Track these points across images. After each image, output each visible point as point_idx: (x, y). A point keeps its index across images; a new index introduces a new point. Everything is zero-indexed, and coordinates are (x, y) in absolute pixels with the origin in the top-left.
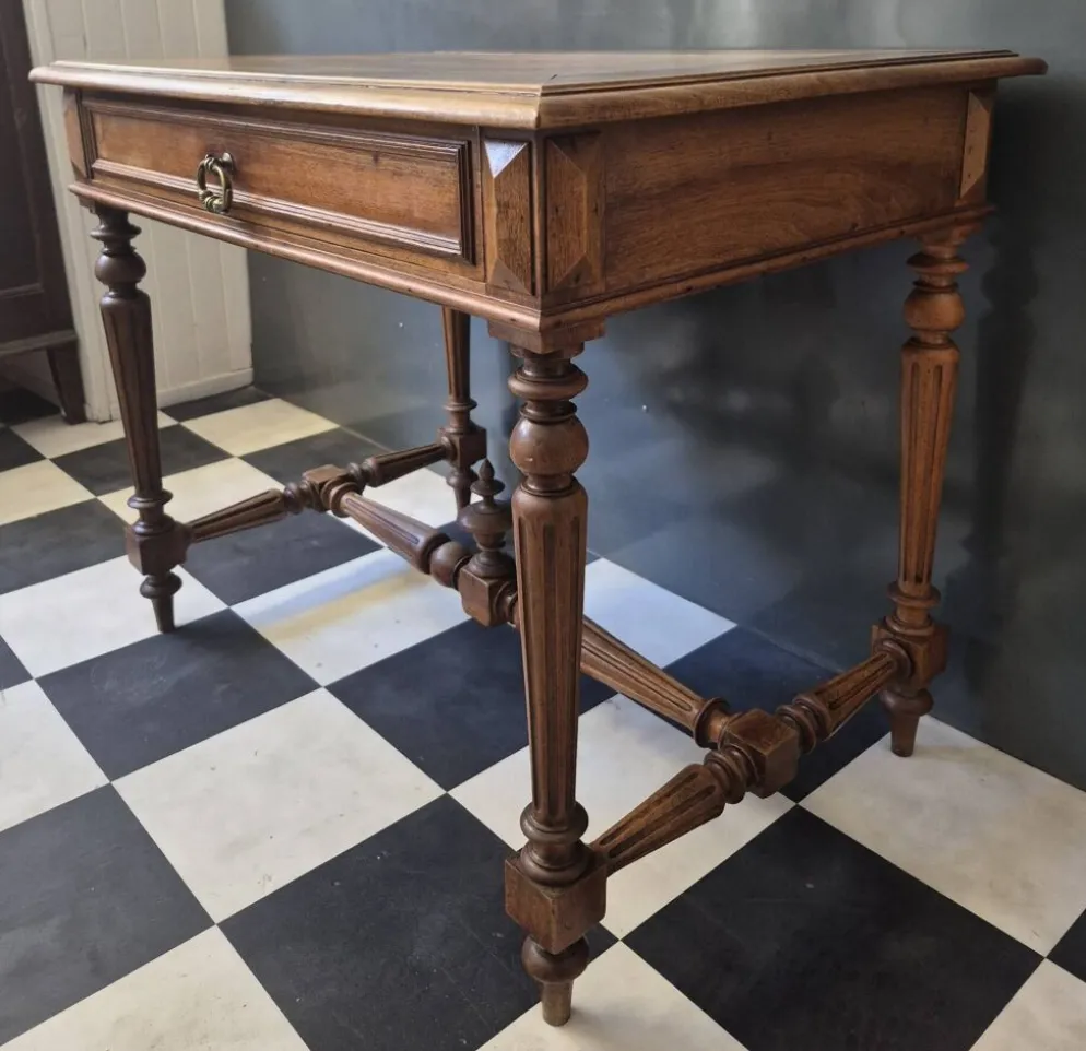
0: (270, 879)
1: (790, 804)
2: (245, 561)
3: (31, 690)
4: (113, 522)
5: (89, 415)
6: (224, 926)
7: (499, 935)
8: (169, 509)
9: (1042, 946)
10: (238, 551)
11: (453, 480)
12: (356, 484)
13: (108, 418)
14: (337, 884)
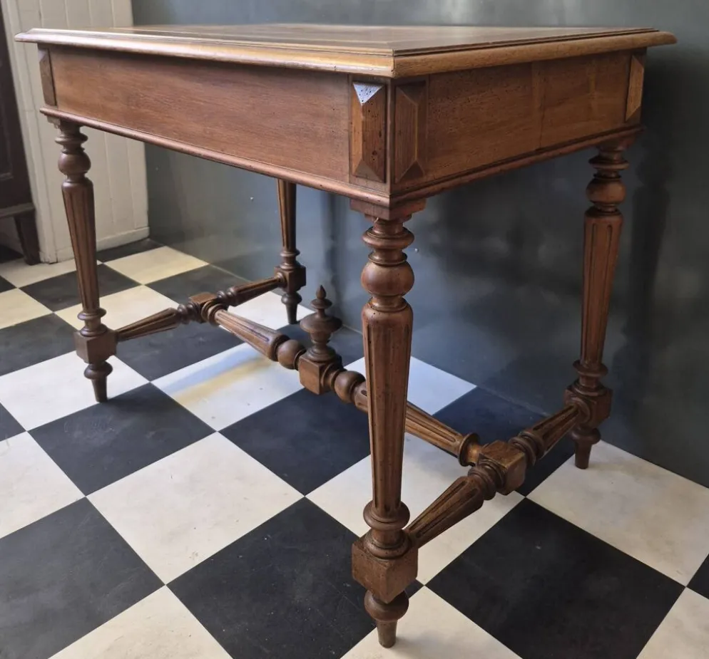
0: (197, 555)
1: (521, 497)
2: (157, 352)
3: (25, 438)
4: (67, 329)
5: (42, 259)
6: (171, 586)
7: (348, 585)
8: (104, 320)
9: (684, 580)
10: (152, 346)
11: (286, 300)
12: (224, 304)
13: (55, 261)
14: (241, 556)
